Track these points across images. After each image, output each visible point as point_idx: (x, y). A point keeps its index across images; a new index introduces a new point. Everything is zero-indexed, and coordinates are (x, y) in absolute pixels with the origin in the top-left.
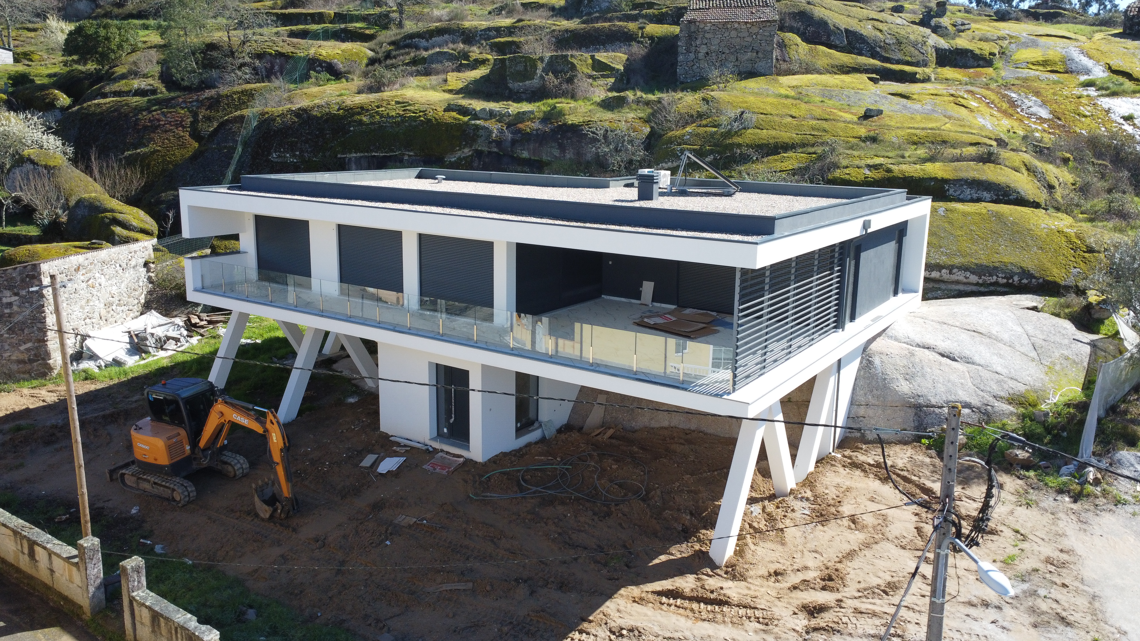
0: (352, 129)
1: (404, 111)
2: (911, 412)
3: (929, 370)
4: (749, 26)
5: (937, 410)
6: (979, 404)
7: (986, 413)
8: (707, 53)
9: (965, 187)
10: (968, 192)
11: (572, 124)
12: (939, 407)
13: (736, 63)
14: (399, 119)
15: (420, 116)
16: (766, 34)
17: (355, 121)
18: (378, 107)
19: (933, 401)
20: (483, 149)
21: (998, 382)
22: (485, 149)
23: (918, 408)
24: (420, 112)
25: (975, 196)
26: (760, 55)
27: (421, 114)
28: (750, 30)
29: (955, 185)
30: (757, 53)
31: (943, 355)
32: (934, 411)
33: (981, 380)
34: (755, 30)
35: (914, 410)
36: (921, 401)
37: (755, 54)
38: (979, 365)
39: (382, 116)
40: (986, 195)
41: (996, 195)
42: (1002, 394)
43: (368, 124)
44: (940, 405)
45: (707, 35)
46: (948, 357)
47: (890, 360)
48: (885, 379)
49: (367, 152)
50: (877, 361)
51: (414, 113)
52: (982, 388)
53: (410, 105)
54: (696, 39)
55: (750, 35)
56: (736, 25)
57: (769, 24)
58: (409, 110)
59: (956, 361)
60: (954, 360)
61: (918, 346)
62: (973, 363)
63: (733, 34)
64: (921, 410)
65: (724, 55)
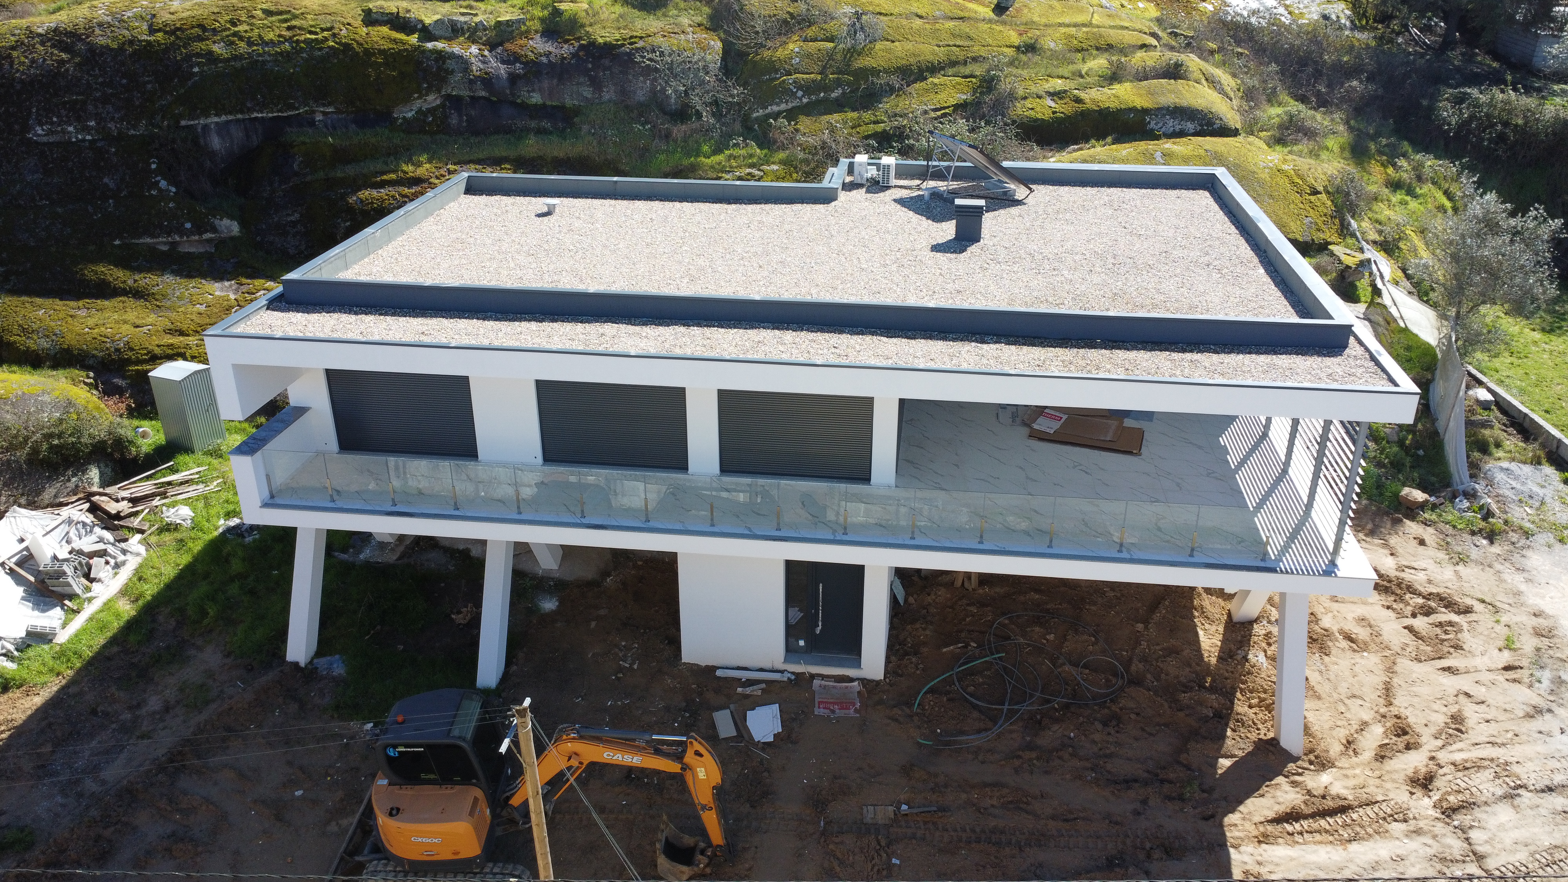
0: (196, 70)
1: (289, 28)
9: (1168, 117)
10: (1171, 124)
11: (605, 44)
14: (287, 46)
15: (326, 39)
17: (198, 55)
18: (234, 24)
20: (461, 93)
22: (465, 93)
24: (323, 30)
25: (1178, 128)
27: (326, 34)
29: (1157, 116)
39: (250, 43)
40: (1190, 126)
41: (1200, 125)
43: (228, 60)
49: (242, 112)
51: (311, 33)
53: (295, 17)
58: (300, 28)
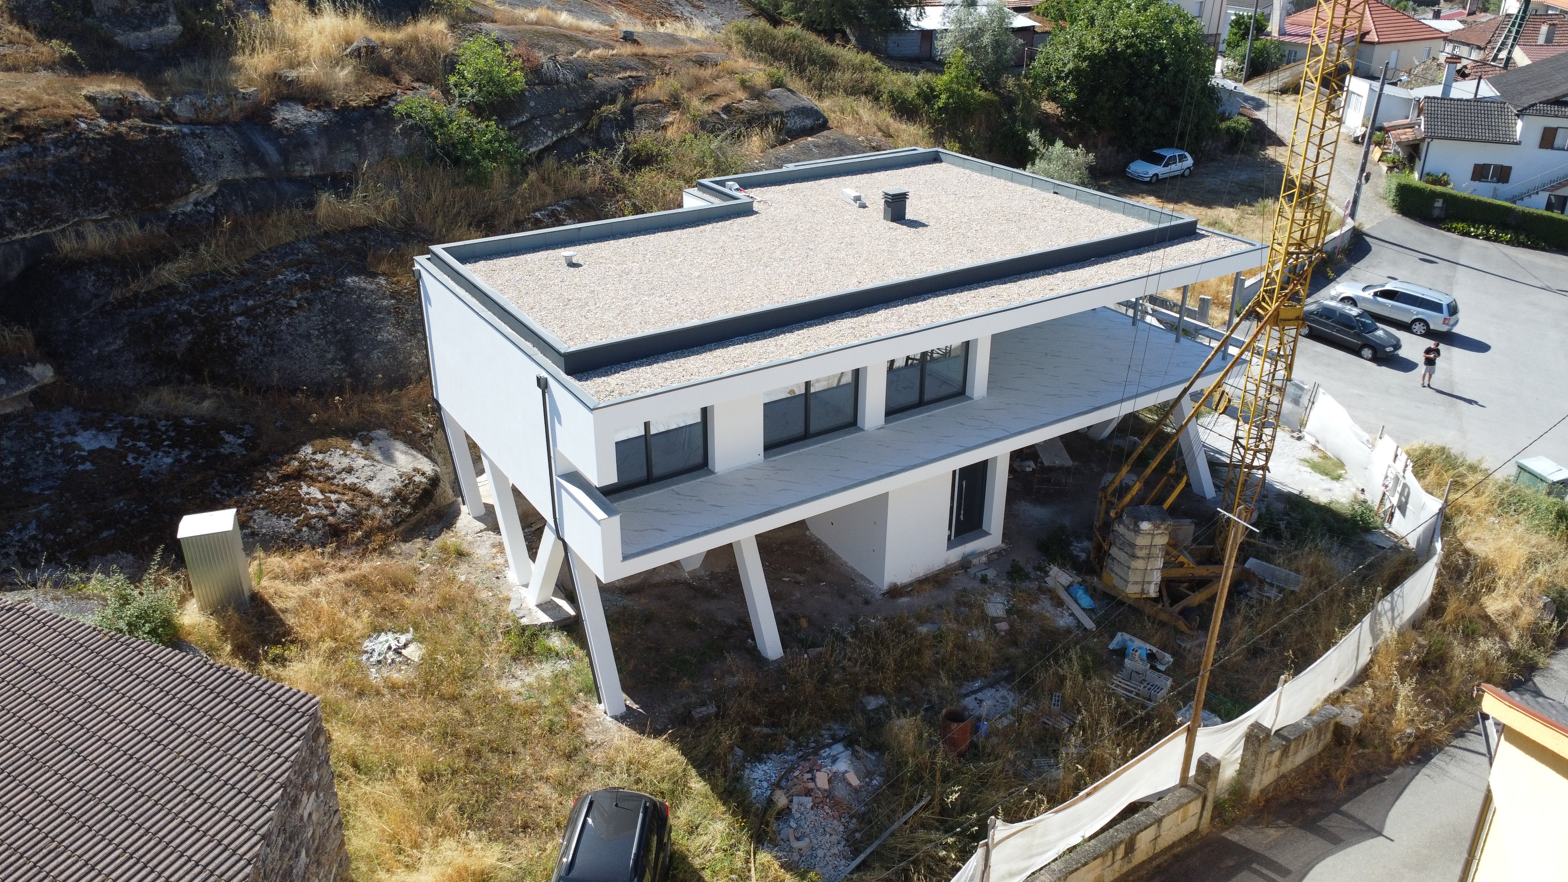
11: (358, 106)
22: (240, 175)
24: (58, 126)
27: (65, 130)
51: (46, 130)
53: (14, 115)
58: (29, 126)
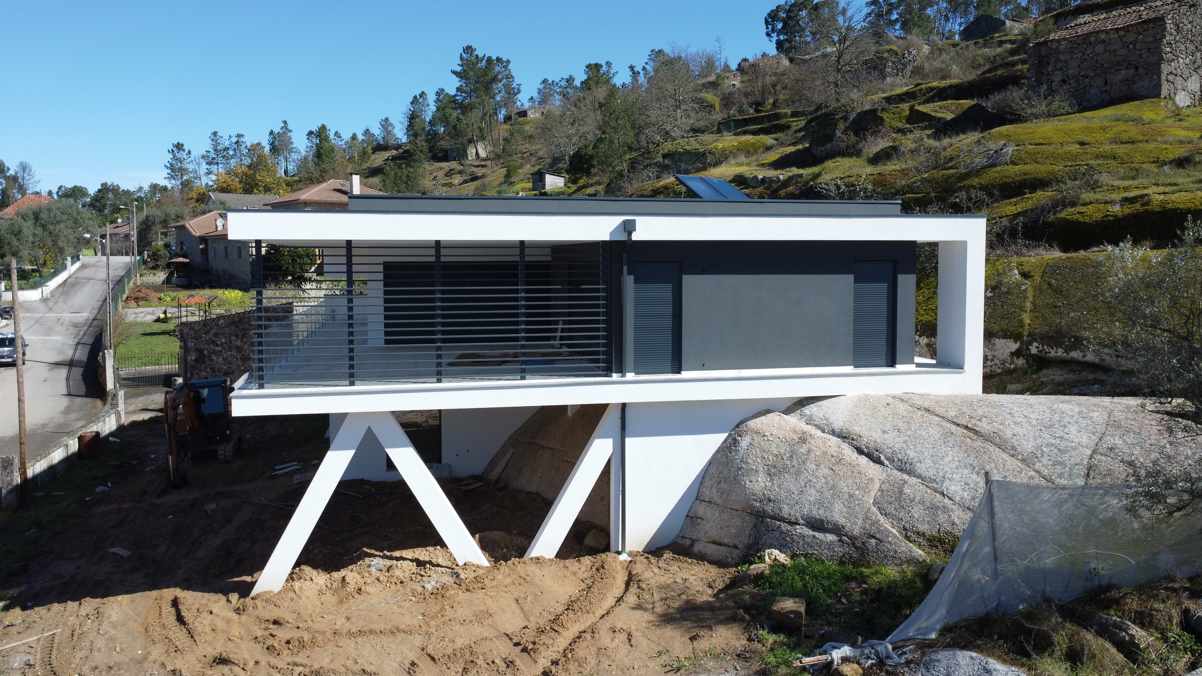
2: (749, 522)
3: (813, 466)
4: (1121, 33)
5: (785, 527)
6: (856, 532)
7: (862, 550)
8: (1064, 81)
12: (791, 523)
13: (1105, 88)
16: (1148, 40)
19: (786, 511)
21: (934, 508)
23: (760, 516)
26: (1141, 71)
28: (1125, 39)
30: (1137, 68)
31: (860, 451)
32: (779, 527)
33: (899, 500)
34: (1131, 37)
35: (754, 520)
36: (769, 508)
37: (1132, 71)
38: (919, 476)
42: (923, 528)
44: (793, 519)
45: (1062, 57)
46: (869, 456)
47: (763, 444)
48: (741, 468)
50: (744, 442)
52: (891, 509)
54: (1048, 64)
55: (1125, 46)
56: (1103, 36)
57: (1151, 25)
59: (881, 463)
60: (877, 461)
61: (833, 433)
62: (910, 473)
63: (1100, 48)
64: (762, 522)
65: (1087, 80)
